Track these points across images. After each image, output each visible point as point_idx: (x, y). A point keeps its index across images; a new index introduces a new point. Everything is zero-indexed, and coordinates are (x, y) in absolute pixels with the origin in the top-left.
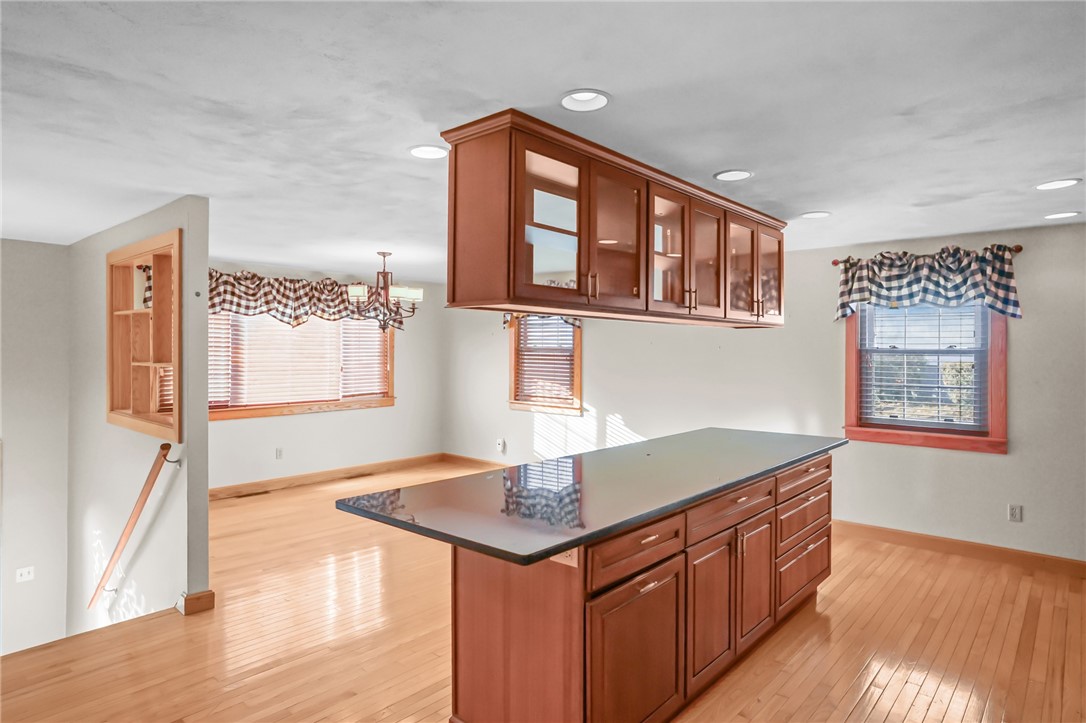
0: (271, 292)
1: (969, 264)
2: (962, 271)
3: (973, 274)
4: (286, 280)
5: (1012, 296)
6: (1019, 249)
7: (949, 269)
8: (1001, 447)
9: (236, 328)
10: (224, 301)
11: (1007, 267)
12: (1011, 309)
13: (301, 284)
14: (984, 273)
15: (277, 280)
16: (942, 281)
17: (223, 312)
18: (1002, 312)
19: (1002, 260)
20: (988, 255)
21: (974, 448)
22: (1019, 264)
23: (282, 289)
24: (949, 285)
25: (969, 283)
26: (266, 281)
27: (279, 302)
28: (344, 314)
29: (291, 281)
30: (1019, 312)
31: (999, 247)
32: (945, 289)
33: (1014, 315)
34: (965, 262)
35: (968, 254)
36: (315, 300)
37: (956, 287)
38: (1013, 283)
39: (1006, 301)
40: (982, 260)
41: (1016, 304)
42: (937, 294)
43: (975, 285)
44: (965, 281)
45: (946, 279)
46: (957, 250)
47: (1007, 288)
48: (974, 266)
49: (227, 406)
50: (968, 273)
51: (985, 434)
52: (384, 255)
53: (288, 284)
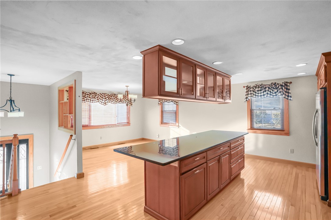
0: (99, 97)
1: (279, 87)
2: (277, 88)
3: (280, 89)
4: (102, 94)
5: (290, 95)
6: (291, 83)
7: (273, 88)
8: (288, 134)
9: (90, 106)
10: (87, 99)
11: (288, 87)
12: (289, 98)
13: (106, 95)
14: (282, 89)
15: (100, 94)
16: (272, 91)
17: (87, 102)
18: (287, 99)
19: (287, 85)
20: (283, 84)
21: (281, 134)
22: (291, 87)
23: (101, 96)
24: (274, 92)
25: (279, 91)
26: (97, 94)
27: (101, 99)
28: (117, 102)
29: (104, 94)
30: (292, 99)
31: (286, 82)
32: (273, 93)
33: (290, 100)
34: (277, 86)
35: (278, 84)
36: (110, 99)
37: (275, 93)
38: (290, 91)
39: (288, 96)
40: (282, 85)
41: (291, 97)
42: (271, 95)
43: (280, 92)
44: (278, 91)
45: (273, 91)
46: (275, 83)
47: (288, 93)
48: (280, 87)
49: (88, 126)
50: (278, 89)
51: (283, 131)
52: (127, 86)
53: (103, 95)
